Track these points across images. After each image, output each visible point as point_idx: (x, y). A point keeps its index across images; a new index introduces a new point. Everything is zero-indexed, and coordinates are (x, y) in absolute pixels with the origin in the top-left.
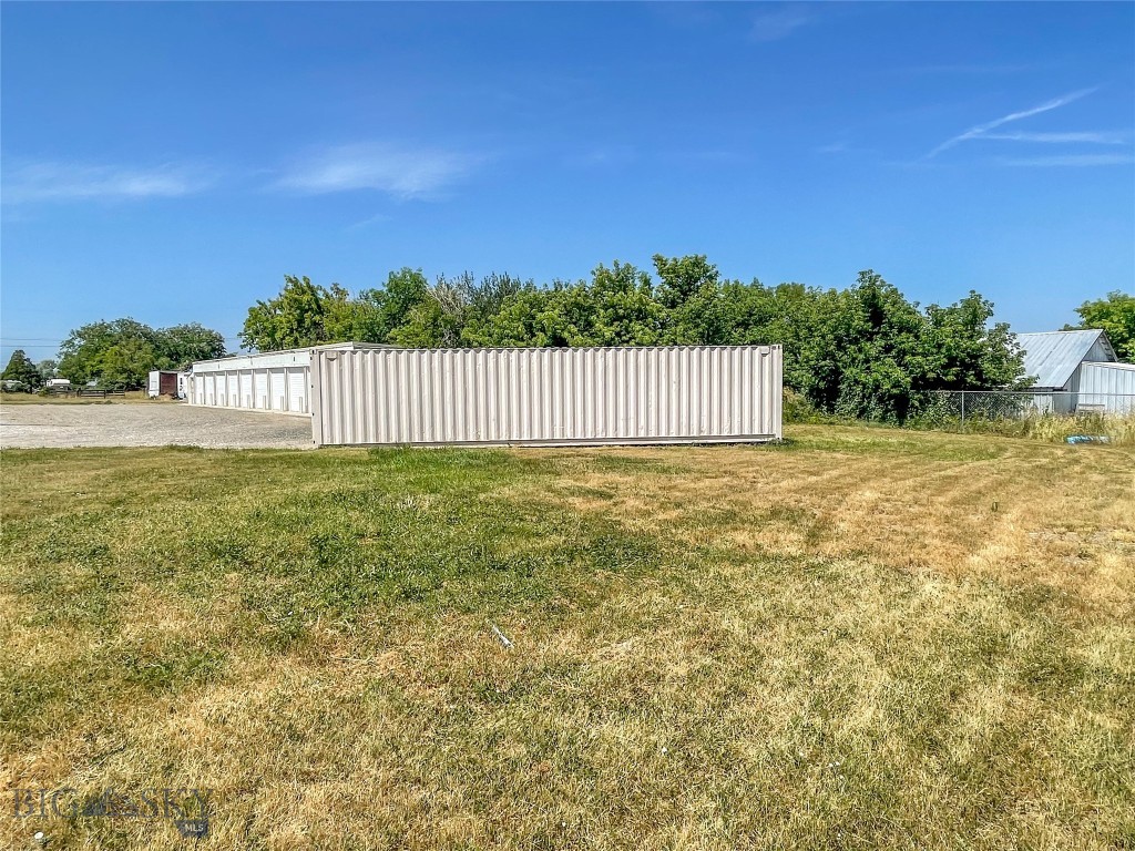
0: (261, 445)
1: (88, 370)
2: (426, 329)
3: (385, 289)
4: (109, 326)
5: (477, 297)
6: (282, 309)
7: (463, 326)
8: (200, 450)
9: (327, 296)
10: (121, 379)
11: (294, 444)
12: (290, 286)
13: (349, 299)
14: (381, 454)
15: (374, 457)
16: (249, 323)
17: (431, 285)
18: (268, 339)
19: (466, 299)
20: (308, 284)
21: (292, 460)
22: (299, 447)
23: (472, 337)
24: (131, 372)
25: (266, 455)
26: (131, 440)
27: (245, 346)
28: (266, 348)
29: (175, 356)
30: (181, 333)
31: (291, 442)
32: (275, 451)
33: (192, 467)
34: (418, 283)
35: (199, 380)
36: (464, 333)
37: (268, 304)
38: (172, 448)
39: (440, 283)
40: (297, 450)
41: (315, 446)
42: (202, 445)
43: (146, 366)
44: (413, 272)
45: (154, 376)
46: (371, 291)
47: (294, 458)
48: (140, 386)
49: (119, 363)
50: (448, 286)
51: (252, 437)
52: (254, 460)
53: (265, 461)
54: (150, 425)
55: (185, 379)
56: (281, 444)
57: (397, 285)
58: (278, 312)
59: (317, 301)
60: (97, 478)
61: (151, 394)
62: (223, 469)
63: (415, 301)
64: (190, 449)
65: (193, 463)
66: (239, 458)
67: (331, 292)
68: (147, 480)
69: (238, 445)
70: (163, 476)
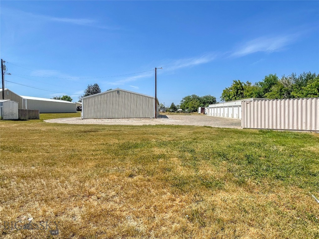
0: (227, 127)
1: (186, 107)
2: (278, 93)
3: (263, 81)
4: (190, 97)
5: (297, 81)
6: (232, 89)
7: (292, 91)
8: (212, 127)
9: (245, 85)
10: (192, 109)
11: (236, 127)
12: (235, 83)
13: (252, 85)
14: (263, 132)
15: (260, 132)
16: (223, 94)
17: (280, 79)
18: (228, 98)
19: (292, 82)
20: (239, 82)
21: (236, 132)
22: (237, 128)
23: (295, 95)
24: (195, 107)
25: (229, 130)
26: (196, 124)
27: (222, 100)
28: (227, 101)
29: (204, 103)
30: (206, 98)
31: (235, 127)
32: (231, 129)
33: (210, 132)
34: (275, 78)
35: (210, 109)
36: (292, 94)
37: (228, 88)
38: (205, 126)
39: (283, 78)
40: (237, 129)
41: (242, 128)
42: (212, 126)
43: (198, 106)
44: (273, 75)
45: (200, 108)
46: (259, 82)
47: (237, 131)
48: (196, 111)
49: (192, 105)
50: (286, 78)
51: (224, 125)
52: (226, 131)
53: (229, 131)
54: (199, 121)
55: (207, 109)
56: (232, 127)
57: (268, 80)
58: (231, 90)
59: (242, 86)
60: (190, 133)
61: (199, 113)
62: (218, 133)
63: (274, 84)
64: (209, 127)
65: (211, 131)
66: (222, 130)
67: (246, 84)
68: (200, 134)
69: (221, 127)
70: (204, 134)
